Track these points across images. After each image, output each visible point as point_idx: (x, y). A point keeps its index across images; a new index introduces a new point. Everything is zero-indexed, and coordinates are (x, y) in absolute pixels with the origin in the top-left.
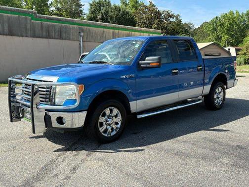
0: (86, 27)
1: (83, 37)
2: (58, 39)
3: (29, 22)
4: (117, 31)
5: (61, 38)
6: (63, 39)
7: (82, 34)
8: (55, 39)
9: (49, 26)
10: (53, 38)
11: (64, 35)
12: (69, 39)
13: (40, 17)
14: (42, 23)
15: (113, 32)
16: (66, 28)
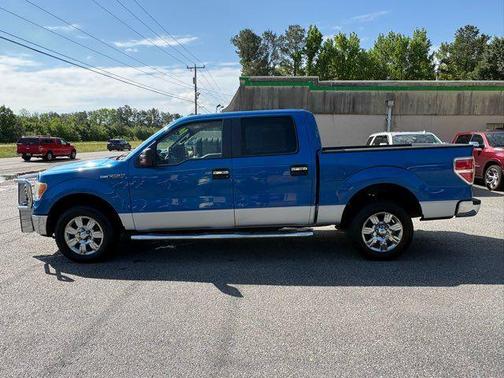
0: (399, 92)
1: (393, 108)
2: (348, 113)
3: (306, 93)
4: (469, 92)
5: (354, 111)
6: (357, 113)
7: (391, 103)
8: (344, 114)
9: (335, 97)
10: (340, 114)
11: (359, 108)
12: (368, 113)
13: (323, 84)
14: (325, 94)
15: (459, 95)
16: (364, 95)
